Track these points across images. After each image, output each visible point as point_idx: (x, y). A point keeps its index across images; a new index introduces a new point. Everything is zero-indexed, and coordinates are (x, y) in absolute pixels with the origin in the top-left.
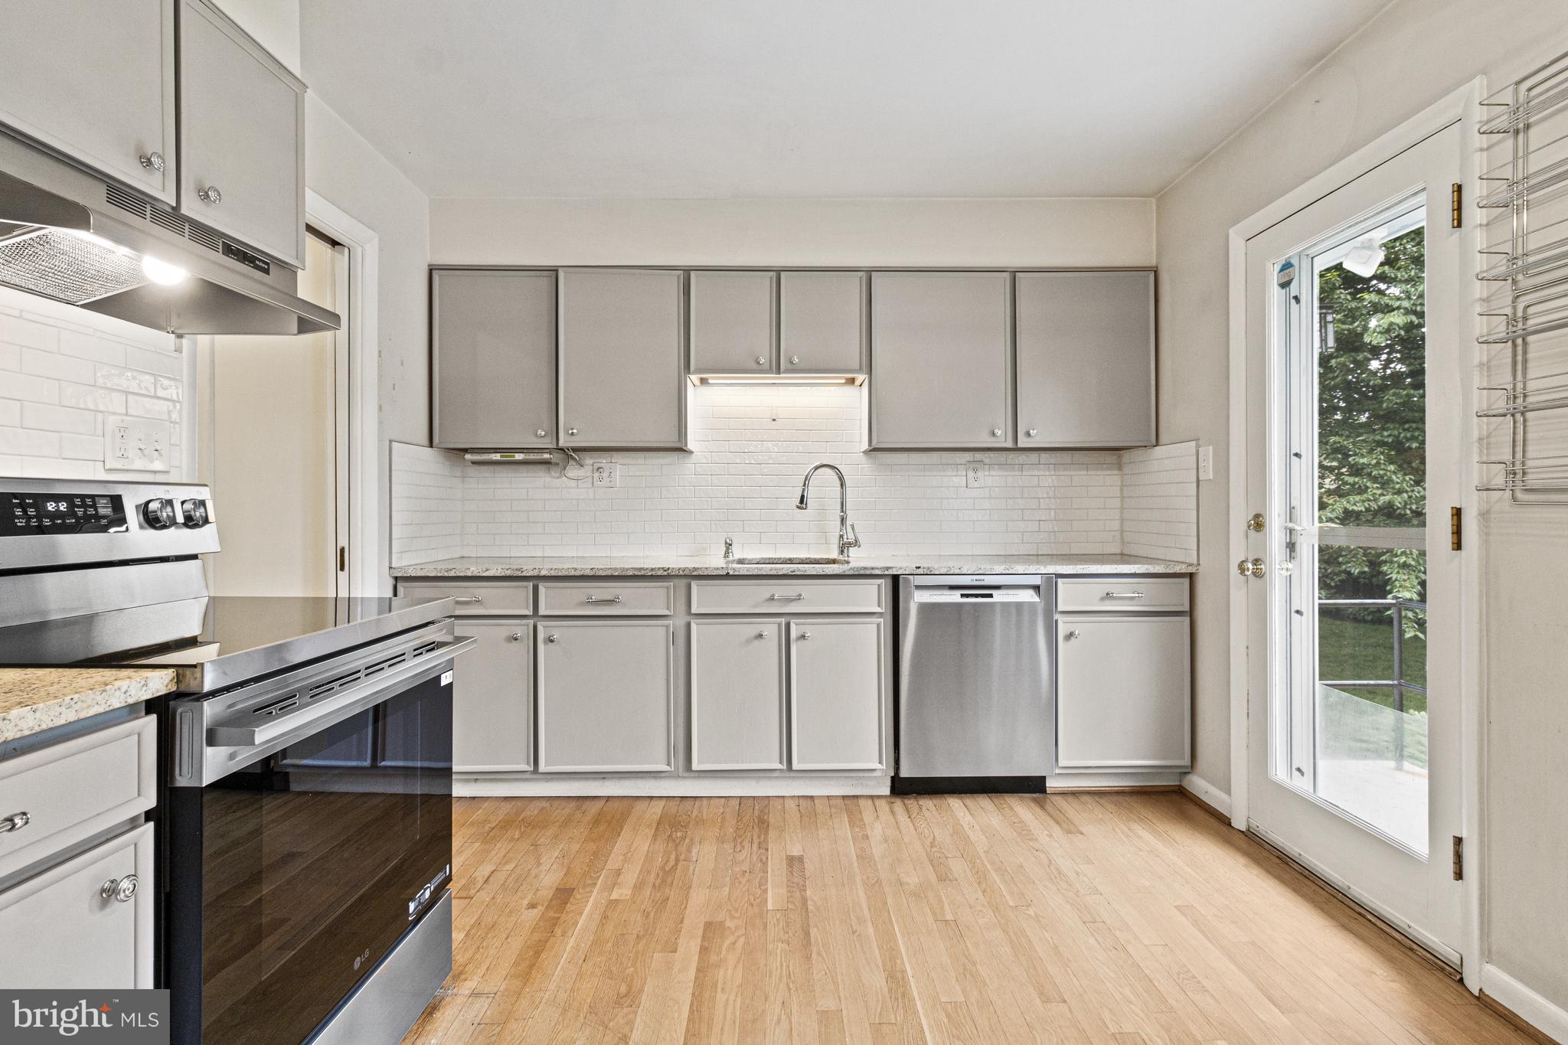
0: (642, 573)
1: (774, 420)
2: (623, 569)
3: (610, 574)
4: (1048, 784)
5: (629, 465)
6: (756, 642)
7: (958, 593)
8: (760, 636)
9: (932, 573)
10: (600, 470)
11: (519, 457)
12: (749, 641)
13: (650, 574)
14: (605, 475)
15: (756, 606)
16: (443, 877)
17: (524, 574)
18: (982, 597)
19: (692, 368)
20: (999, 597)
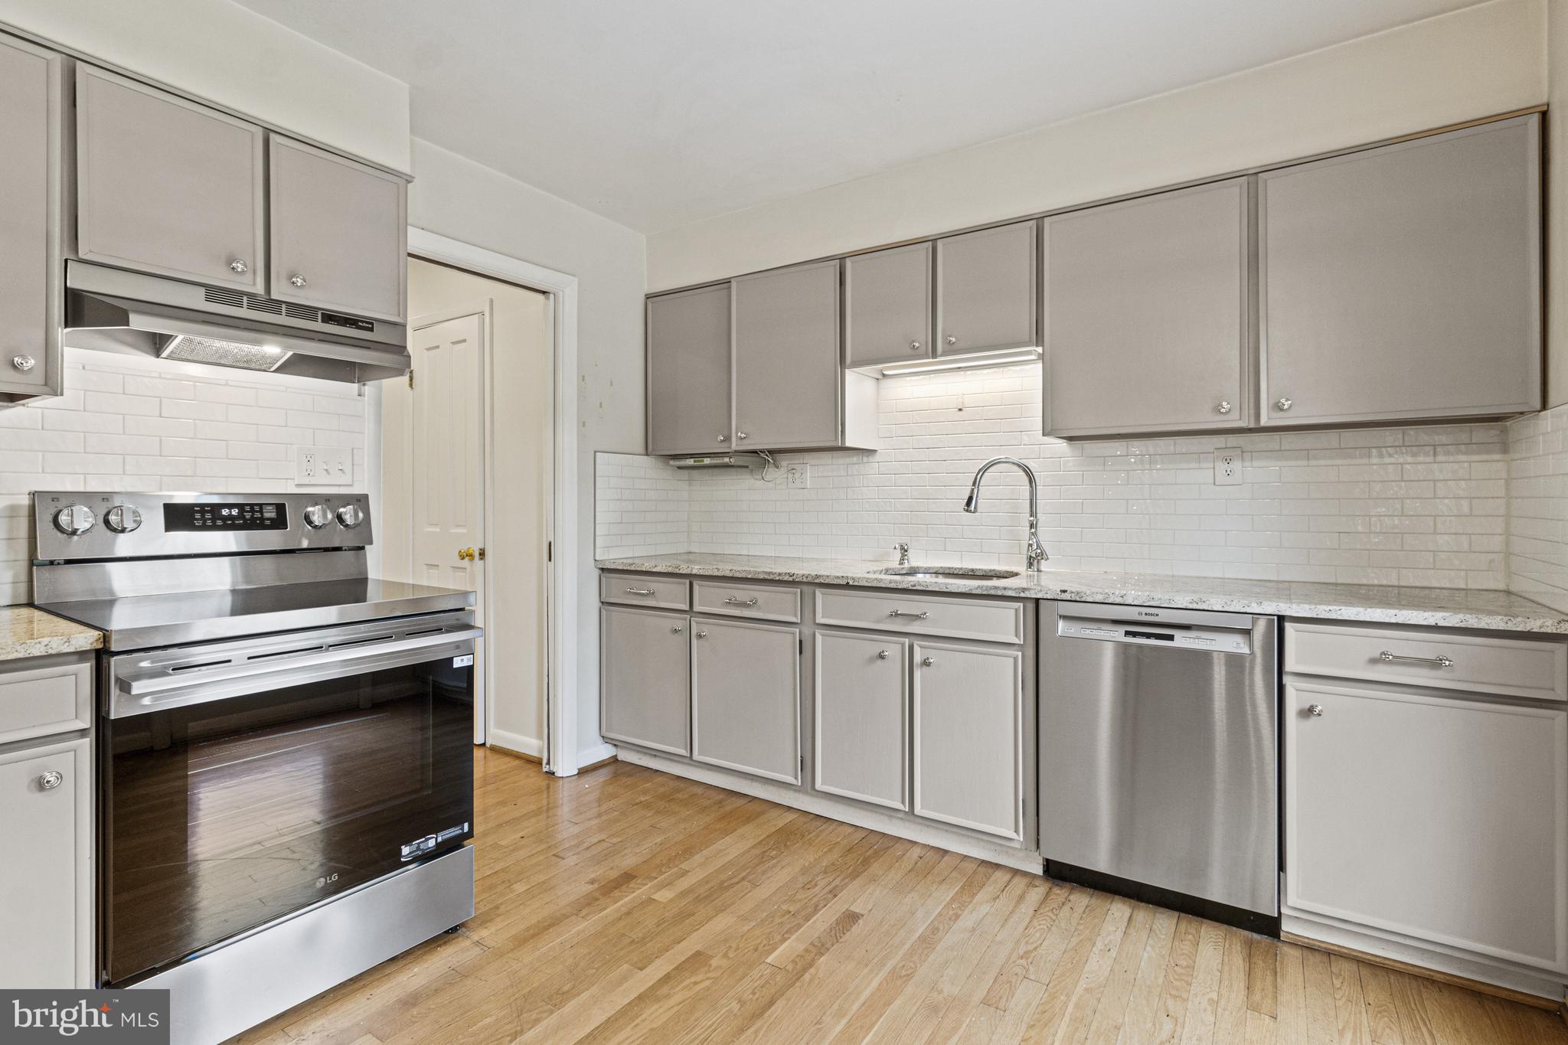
0: (771, 577)
1: (960, 410)
2: (756, 572)
3: (744, 576)
4: (1284, 927)
5: (817, 465)
6: (880, 662)
7: (1123, 629)
8: (881, 657)
9: (1082, 600)
10: (794, 471)
11: (707, 461)
12: (872, 660)
13: (777, 578)
14: (797, 475)
15: (878, 621)
16: (458, 832)
17: (681, 572)
18: (1156, 639)
19: (848, 360)
20: (1182, 641)
